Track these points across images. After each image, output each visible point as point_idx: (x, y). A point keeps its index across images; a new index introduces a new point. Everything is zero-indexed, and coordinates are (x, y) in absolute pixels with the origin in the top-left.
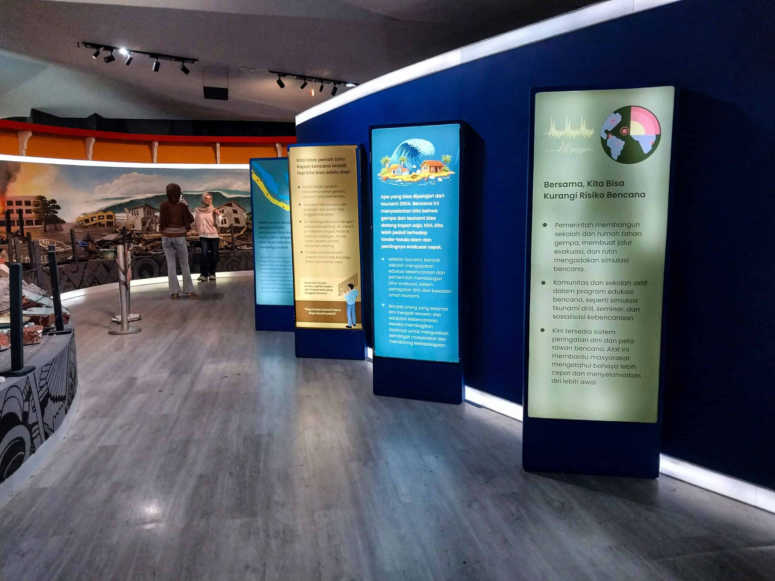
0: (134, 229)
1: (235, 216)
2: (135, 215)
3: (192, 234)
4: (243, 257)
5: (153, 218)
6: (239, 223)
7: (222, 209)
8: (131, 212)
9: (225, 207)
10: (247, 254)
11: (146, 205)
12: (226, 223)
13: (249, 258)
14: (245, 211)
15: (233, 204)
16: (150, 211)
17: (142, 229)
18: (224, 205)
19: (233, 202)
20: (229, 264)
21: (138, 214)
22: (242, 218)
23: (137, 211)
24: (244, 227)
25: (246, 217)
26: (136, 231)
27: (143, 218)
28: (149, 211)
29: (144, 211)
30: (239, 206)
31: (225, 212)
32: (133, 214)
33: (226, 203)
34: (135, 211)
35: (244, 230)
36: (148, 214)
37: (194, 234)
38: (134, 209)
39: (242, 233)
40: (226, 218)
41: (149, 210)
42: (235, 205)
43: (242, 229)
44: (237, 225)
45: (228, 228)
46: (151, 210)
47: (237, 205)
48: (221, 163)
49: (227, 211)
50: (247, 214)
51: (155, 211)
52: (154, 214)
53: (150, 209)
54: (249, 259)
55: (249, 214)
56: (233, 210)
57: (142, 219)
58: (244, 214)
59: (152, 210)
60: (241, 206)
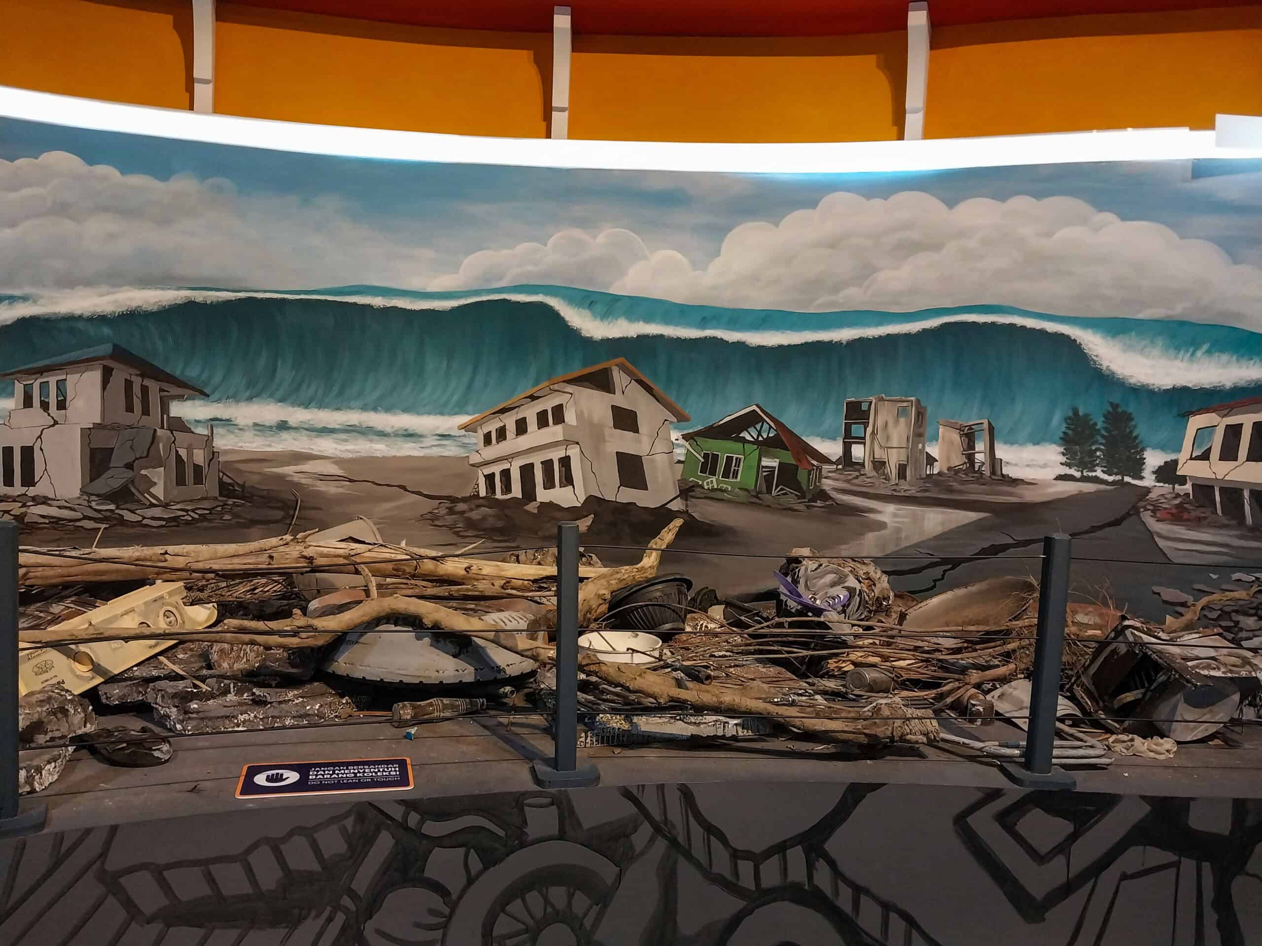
0: (32, 491)
1: (626, 443)
2: (45, 406)
3: (310, 559)
4: (642, 835)
5: (159, 432)
6: (642, 485)
7: (556, 402)
8: (19, 388)
9: (570, 388)
10: (676, 813)
11: (121, 355)
12: (568, 480)
13: (698, 850)
14: (681, 418)
15: (619, 378)
16: (145, 390)
17: (83, 491)
18: (570, 382)
19: (623, 368)
20: (502, 904)
21: (61, 405)
22: (661, 460)
23: (61, 385)
24: (663, 516)
25: (680, 453)
26: (44, 501)
27: (97, 426)
28: (137, 390)
29: (104, 388)
30: (649, 389)
31: (570, 417)
32: (28, 402)
33: (578, 370)
34: (44, 386)
35: (667, 536)
36: (130, 408)
37: (320, 561)
38: (41, 371)
39: (650, 560)
40: (574, 452)
41: (137, 382)
42: (626, 379)
43: (655, 532)
44: (627, 495)
45: (575, 513)
46: (147, 382)
47: (640, 382)
48: (576, 132)
49: (579, 416)
50: (686, 437)
51: (174, 390)
52: (165, 409)
53: (143, 376)
54: (688, 855)
55: (700, 440)
56: (614, 408)
57: (87, 434)
58: (675, 435)
59: (153, 386)
60: (657, 388)
